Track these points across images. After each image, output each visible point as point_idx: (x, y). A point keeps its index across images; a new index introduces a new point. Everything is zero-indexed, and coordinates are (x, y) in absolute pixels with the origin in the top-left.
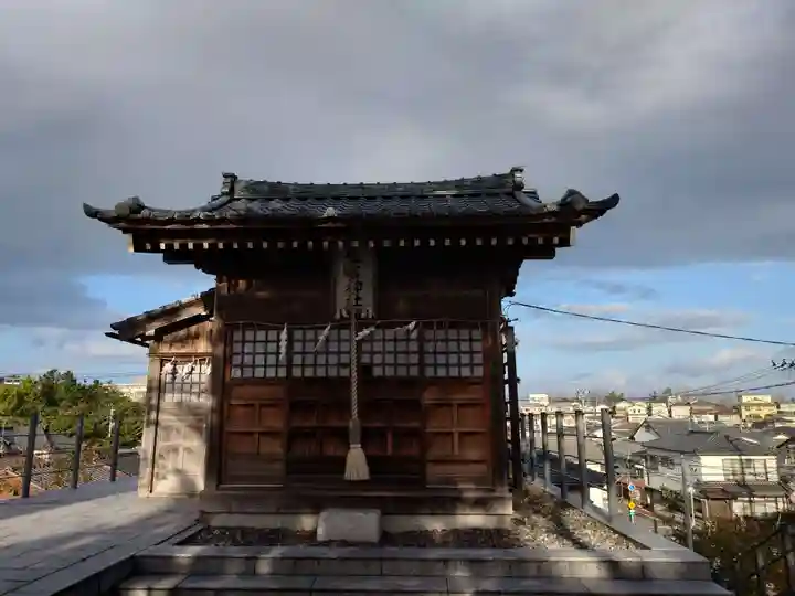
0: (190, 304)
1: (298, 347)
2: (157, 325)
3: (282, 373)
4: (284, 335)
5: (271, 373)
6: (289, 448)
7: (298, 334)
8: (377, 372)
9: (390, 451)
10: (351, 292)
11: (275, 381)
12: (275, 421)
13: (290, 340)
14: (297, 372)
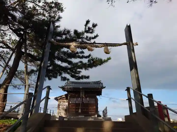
0: (63, 96)
1: (77, 100)
2: (60, 98)
3: (75, 103)
4: (75, 99)
5: (74, 103)
6: (76, 110)
7: (77, 99)
8: (84, 103)
9: (85, 110)
10: (82, 95)
11: (74, 104)
12: (74, 107)
13: (76, 99)
14: (77, 103)
